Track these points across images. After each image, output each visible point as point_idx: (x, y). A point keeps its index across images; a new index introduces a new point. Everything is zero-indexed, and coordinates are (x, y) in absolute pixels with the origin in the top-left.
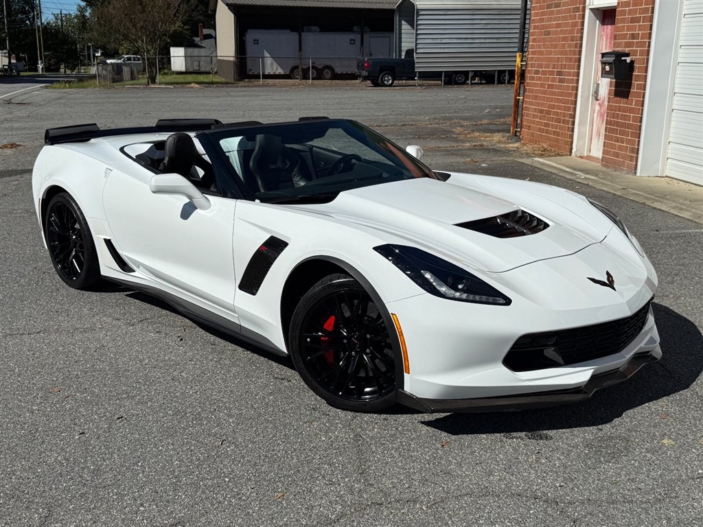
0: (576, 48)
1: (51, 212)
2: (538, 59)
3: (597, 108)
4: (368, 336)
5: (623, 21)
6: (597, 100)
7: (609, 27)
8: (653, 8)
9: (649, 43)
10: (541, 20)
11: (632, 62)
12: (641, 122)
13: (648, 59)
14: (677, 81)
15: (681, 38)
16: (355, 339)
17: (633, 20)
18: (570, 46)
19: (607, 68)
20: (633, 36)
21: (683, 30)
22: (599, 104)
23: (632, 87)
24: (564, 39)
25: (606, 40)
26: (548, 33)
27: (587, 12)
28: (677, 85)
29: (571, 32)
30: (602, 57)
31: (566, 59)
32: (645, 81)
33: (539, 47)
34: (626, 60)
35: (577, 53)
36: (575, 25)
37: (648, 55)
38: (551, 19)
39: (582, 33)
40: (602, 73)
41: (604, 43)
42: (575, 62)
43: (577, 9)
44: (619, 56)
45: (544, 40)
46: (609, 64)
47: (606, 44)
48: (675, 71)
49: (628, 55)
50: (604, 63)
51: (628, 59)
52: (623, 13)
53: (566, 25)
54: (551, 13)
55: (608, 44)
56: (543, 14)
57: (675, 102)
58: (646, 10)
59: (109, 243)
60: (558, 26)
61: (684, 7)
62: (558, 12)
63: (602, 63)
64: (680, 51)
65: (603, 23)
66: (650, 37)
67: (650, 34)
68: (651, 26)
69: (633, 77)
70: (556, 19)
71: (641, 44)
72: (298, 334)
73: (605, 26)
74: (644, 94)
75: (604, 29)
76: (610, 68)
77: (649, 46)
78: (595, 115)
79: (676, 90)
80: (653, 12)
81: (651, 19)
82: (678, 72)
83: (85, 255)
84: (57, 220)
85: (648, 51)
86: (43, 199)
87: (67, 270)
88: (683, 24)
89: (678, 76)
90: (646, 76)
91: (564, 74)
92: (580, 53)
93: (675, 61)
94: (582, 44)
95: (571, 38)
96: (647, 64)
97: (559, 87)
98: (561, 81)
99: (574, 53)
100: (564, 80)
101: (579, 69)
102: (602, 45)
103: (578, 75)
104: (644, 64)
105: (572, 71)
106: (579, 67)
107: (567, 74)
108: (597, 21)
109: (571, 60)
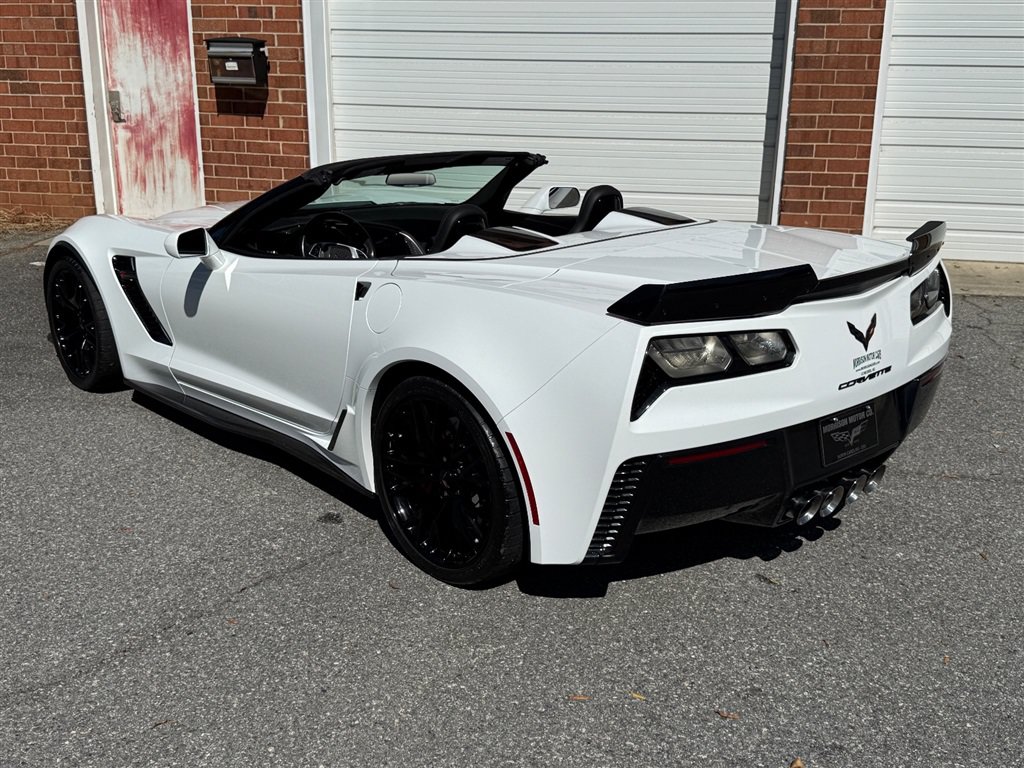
3: (123, 134)
6: (120, 120)
9: (300, 24)
12: (308, 153)
13: (301, 51)
14: (335, 84)
15: (331, 18)
18: (36, 23)
19: (233, 66)
20: (254, 12)
22: (126, 128)
23: (271, 97)
25: (121, 17)
28: (334, 92)
32: (303, 87)
34: (264, 53)
37: (302, 44)
41: (116, 20)
44: (258, 44)
46: (235, 59)
47: (122, 23)
48: (330, 69)
49: (263, 44)
51: (266, 51)
55: (130, 23)
57: (336, 118)
64: (331, 37)
66: (302, 16)
69: (271, 81)
71: (282, 26)
74: (305, 108)
76: (239, 66)
77: (302, 30)
78: (121, 148)
79: (335, 100)
82: (333, 71)
85: (301, 38)
89: (334, 77)
90: (304, 78)
91: (32, 75)
92: (76, 37)
93: (328, 54)
94: (76, 20)
95: (37, 9)
96: (303, 59)
97: (17, 101)
98: (24, 89)
99: (57, 37)
100: (35, 89)
101: (80, 67)
102: (109, 23)
103: (80, 77)
104: (297, 59)
105: (60, 70)
106: (78, 63)
107: (42, 76)
109: (49, 50)
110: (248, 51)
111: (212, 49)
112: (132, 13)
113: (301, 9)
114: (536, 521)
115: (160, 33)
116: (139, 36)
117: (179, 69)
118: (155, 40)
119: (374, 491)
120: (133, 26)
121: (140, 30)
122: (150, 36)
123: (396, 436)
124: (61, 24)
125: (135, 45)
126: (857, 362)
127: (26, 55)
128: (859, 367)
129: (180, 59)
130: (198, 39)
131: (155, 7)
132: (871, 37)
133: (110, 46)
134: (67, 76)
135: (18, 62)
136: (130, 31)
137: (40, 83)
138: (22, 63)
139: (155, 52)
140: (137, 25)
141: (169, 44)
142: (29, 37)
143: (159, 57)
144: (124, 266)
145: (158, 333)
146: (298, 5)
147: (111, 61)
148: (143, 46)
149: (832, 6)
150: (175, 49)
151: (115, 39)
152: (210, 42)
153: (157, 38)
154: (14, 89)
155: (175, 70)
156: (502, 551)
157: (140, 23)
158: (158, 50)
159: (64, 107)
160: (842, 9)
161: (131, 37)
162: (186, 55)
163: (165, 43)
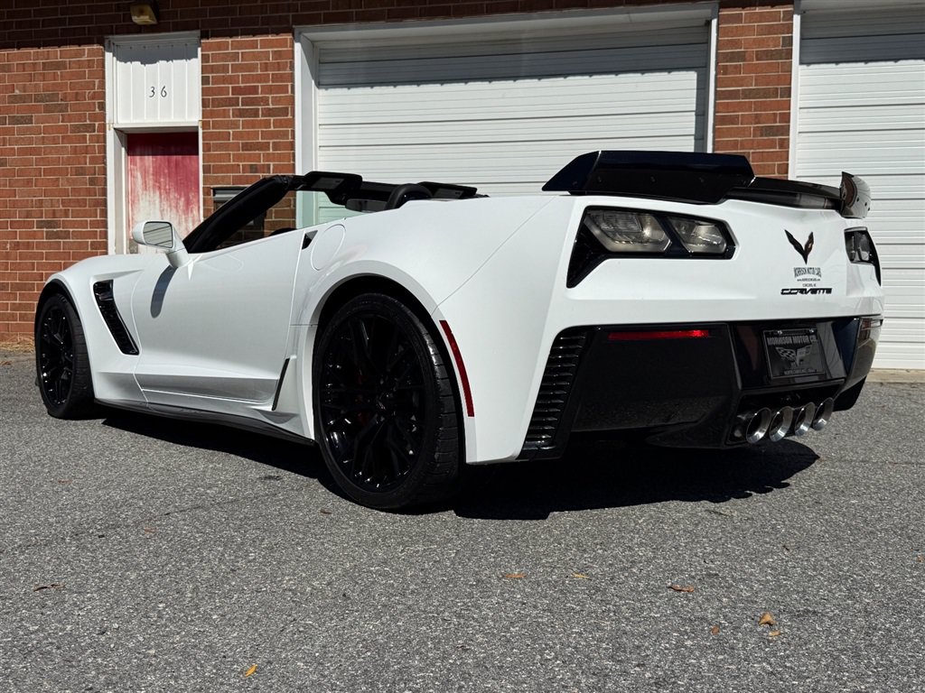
5: (221, 147)
7: (149, 160)
8: (293, 132)
17: (246, 147)
18: (73, 182)
20: (254, 168)
24: (54, 172)
25: (144, 178)
26: (1, 162)
27: (111, 137)
29: (77, 161)
36: (85, 150)
39: (105, 163)
41: (139, 181)
43: (91, 128)
47: (145, 183)
54: (5, 131)
55: (151, 183)
58: (279, 134)
60: (30, 152)
62: (27, 131)
65: (131, 151)
68: (294, 155)
70: (17, 142)
73: (138, 158)
80: (291, 137)
81: (292, 146)
91: (65, 224)
92: (104, 192)
93: (317, 205)
94: (106, 179)
95: (74, 170)
96: (295, 206)
97: (50, 246)
98: (57, 235)
99: (89, 192)
100: (67, 235)
101: (106, 217)
102: (134, 184)
103: (105, 224)
104: (289, 206)
105: (89, 219)
106: (104, 213)
107: (73, 224)
108: (123, 149)
109: (82, 203)
111: (217, 196)
112: (153, 175)
113: (294, 165)
114: (471, 413)
115: (177, 190)
116: (158, 193)
117: (190, 219)
118: (172, 196)
119: (313, 438)
120: (154, 185)
121: (160, 188)
122: (168, 193)
123: (334, 367)
124: (92, 181)
125: (154, 201)
126: (798, 271)
127: (61, 207)
128: (801, 277)
129: (192, 211)
130: (206, 192)
131: (174, 170)
132: (779, 173)
133: (133, 202)
134: (93, 224)
135: (54, 214)
136: (151, 189)
137: (71, 230)
138: (57, 215)
139: (170, 206)
140: (157, 184)
141: (183, 199)
142: (66, 192)
143: (174, 210)
144: (103, 290)
145: (127, 345)
146: (292, 162)
147: (133, 214)
148: (161, 202)
149: (743, 149)
150: (188, 203)
151: (138, 195)
152: (215, 190)
153: (173, 195)
154: (49, 236)
155: (186, 220)
156: (436, 456)
157: (160, 183)
158: (173, 205)
159: (89, 250)
160: (751, 151)
161: (152, 194)
162: (197, 208)
163: (180, 199)
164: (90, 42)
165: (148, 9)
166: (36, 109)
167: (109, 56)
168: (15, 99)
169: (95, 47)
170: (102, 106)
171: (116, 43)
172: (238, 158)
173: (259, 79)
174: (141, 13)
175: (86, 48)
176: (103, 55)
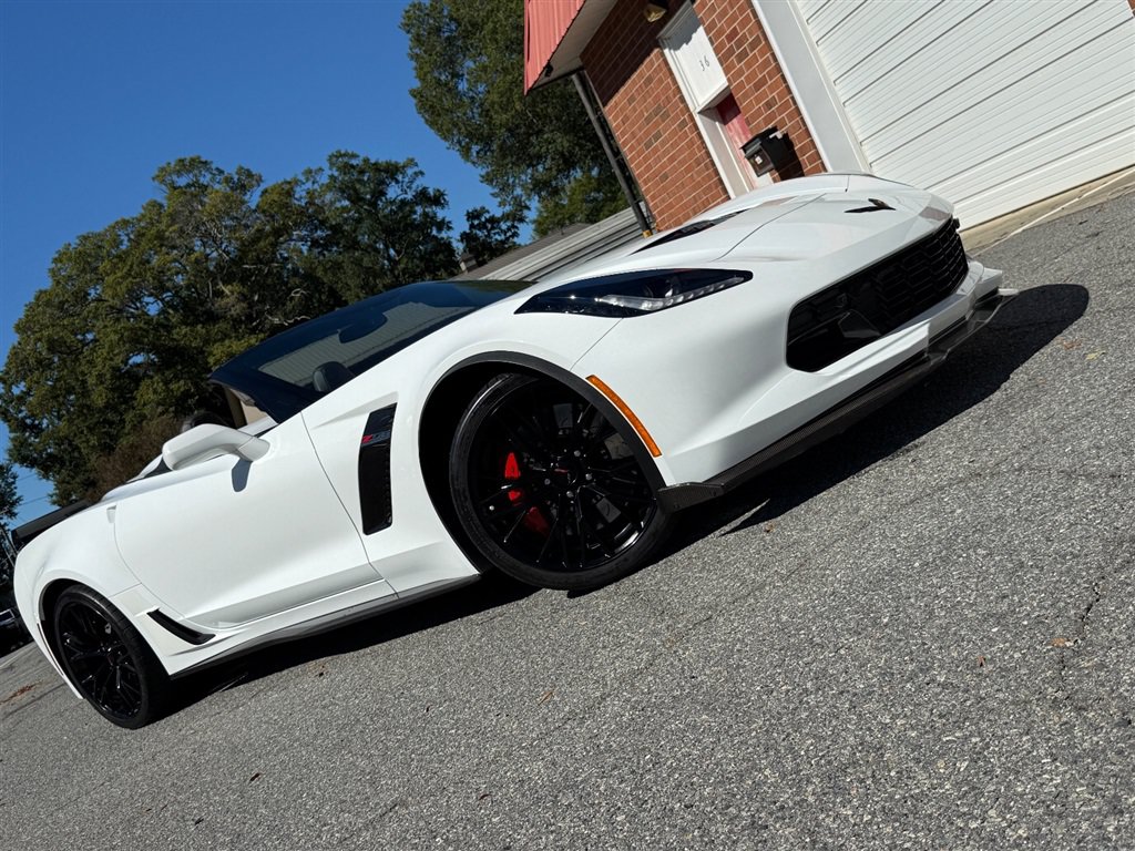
0: (708, 169)
1: (61, 634)
2: (672, 216)
4: (577, 453)
5: (746, 96)
7: (735, 121)
8: (773, 55)
9: (793, 98)
10: (648, 168)
11: (786, 136)
13: (802, 119)
14: (855, 126)
15: (829, 73)
16: (560, 468)
17: (758, 86)
18: (699, 173)
19: (759, 160)
20: (769, 105)
21: (825, 62)
23: (803, 166)
24: (688, 169)
25: (740, 139)
26: (666, 177)
27: (698, 119)
28: (857, 132)
29: (692, 154)
30: (745, 151)
31: (704, 192)
32: (815, 147)
33: (663, 201)
34: (775, 137)
35: (713, 174)
36: (692, 142)
37: (799, 113)
38: (659, 159)
39: (706, 148)
40: (756, 172)
42: (717, 187)
43: (684, 123)
44: (764, 137)
45: (665, 189)
46: (757, 153)
48: (844, 115)
49: (774, 129)
50: (751, 158)
51: (779, 135)
52: (741, 85)
53: (681, 151)
54: (656, 150)
56: (646, 159)
57: (867, 154)
58: (766, 64)
59: (158, 616)
60: (672, 159)
61: (811, 34)
62: (663, 143)
63: (749, 159)
64: (837, 88)
65: (725, 121)
66: (790, 92)
67: (788, 87)
68: (783, 77)
69: (798, 154)
70: (664, 154)
71: (785, 106)
72: (471, 507)
73: (730, 123)
74: (822, 163)
75: (730, 130)
76: (762, 158)
77: (795, 103)
79: (861, 138)
80: (775, 59)
81: (778, 69)
82: (850, 115)
83: (133, 658)
84: (75, 639)
85: (797, 109)
86: (42, 622)
87: (122, 707)
88: (821, 55)
89: (852, 119)
90: (812, 141)
92: (717, 173)
93: (838, 104)
95: (694, 164)
96: (805, 126)
108: (717, 123)
109: (709, 188)
110: (757, 146)
142: (699, 185)
164: (652, 50)
165: (651, 6)
166: (657, 124)
167: (666, 51)
168: (648, 120)
169: (656, 50)
170: (682, 100)
171: (666, 36)
172: (758, 100)
173: (733, 19)
174: (650, 13)
175: (652, 55)
176: (663, 55)
